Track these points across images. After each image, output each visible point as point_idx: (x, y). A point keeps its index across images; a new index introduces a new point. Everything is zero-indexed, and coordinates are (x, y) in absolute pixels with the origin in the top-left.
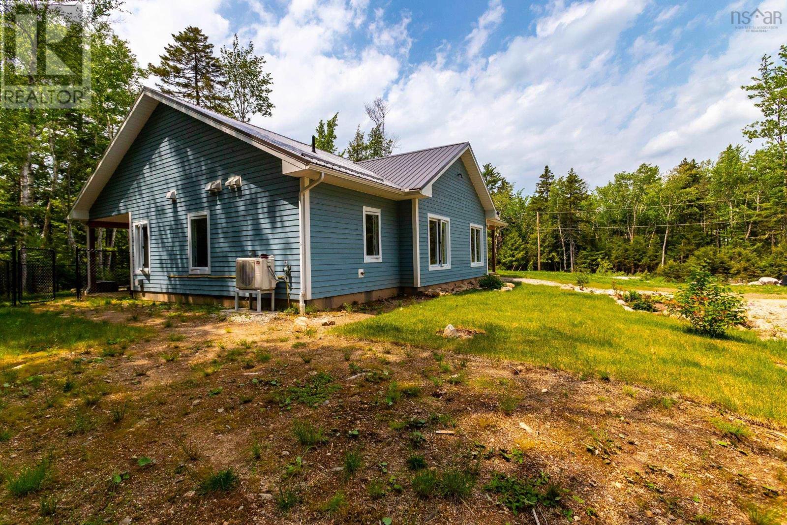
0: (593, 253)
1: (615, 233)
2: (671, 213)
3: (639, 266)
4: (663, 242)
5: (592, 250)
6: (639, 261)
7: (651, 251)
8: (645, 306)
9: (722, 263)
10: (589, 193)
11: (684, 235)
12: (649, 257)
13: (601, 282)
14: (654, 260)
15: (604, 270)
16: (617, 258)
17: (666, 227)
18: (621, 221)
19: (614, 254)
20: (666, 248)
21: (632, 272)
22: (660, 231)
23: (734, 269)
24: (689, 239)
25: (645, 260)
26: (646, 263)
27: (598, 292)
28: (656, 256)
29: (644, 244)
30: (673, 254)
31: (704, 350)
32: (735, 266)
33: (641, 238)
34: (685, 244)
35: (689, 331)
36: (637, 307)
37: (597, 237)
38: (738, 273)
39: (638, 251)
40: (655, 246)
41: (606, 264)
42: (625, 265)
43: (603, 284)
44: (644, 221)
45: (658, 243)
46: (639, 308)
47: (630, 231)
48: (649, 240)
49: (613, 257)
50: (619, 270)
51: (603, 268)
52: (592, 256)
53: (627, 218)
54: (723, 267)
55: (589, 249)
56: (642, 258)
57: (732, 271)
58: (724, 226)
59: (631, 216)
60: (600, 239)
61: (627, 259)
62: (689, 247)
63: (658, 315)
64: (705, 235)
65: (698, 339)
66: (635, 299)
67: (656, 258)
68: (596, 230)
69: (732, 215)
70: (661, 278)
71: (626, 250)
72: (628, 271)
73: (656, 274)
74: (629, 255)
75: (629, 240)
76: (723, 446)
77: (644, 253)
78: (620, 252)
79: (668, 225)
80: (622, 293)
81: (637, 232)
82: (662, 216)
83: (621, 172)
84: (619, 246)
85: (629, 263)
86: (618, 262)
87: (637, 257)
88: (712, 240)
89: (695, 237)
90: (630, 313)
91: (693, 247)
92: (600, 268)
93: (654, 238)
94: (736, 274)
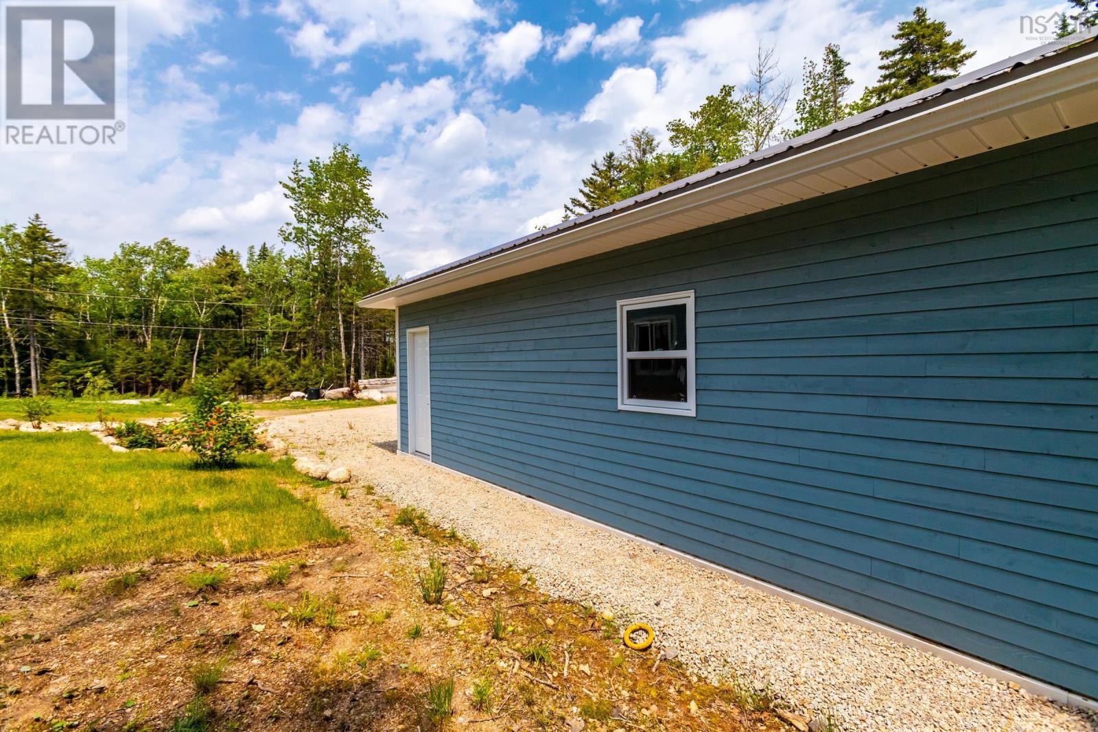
0: (80, 364)
1: (120, 333)
2: (205, 313)
3: (160, 383)
4: (194, 350)
5: (78, 359)
6: (160, 375)
7: (177, 362)
8: (145, 442)
9: (257, 377)
10: (73, 265)
11: (220, 343)
12: (175, 371)
13: (84, 411)
14: (181, 374)
15: (96, 391)
16: (123, 371)
17: (198, 331)
18: (132, 315)
19: (119, 365)
20: (197, 358)
21: (150, 390)
22: (190, 336)
23: (269, 384)
24: (226, 348)
25: (169, 375)
26: (170, 378)
27: (71, 427)
28: (184, 369)
29: (167, 352)
30: (206, 367)
31: (207, 488)
32: (270, 381)
33: (164, 344)
34: (222, 354)
35: (197, 466)
36: (133, 445)
37: (88, 338)
38: (272, 388)
39: (158, 361)
40: (183, 356)
41: (101, 381)
42: (137, 382)
43: (84, 415)
44: (167, 319)
45: (186, 352)
46: (136, 446)
47: (147, 331)
48: (175, 347)
49: (118, 369)
50: (128, 390)
51: (94, 387)
52: (78, 368)
53: (142, 312)
54: (258, 382)
55: (72, 356)
56: (164, 372)
57: (267, 386)
58: (263, 334)
59: (148, 311)
60: (94, 342)
61: (142, 373)
62: (225, 359)
63: (164, 451)
64: (243, 343)
65: (204, 475)
66: (134, 432)
67: (184, 372)
68: (87, 327)
69: (271, 322)
70: (187, 399)
71: (140, 360)
72: (142, 391)
73: (181, 393)
74: (144, 367)
75: (144, 344)
76: (194, 606)
77: (167, 364)
78: (129, 363)
79: (201, 328)
80: (115, 425)
81: (159, 334)
82: (194, 316)
83: (131, 243)
84: (129, 353)
85: (145, 379)
86: (127, 378)
87: (156, 370)
88: (250, 351)
89: (232, 345)
90: (118, 455)
91: (229, 358)
92: (89, 388)
93: (180, 345)
94: (270, 390)
